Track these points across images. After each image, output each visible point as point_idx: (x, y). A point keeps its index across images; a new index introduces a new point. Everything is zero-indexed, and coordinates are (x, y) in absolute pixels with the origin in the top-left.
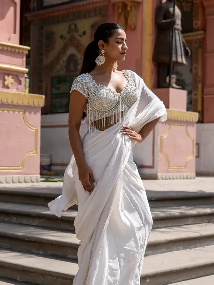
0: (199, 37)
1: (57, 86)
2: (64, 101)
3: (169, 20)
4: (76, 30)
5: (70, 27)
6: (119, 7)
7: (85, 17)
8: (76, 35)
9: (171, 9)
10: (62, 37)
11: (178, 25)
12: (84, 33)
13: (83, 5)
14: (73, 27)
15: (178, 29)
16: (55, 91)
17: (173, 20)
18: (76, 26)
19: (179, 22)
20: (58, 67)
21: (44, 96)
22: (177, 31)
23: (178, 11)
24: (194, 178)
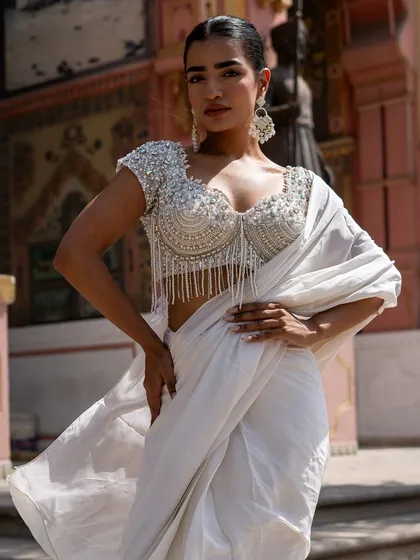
0: (344, 151)
1: (42, 264)
2: (61, 296)
3: (285, 107)
4: (80, 138)
5: (66, 133)
6: (172, 83)
7: (98, 109)
8: (81, 149)
9: (289, 83)
10: (49, 156)
11: (306, 117)
12: (98, 144)
13: (93, 84)
14: (73, 133)
15: (305, 126)
16: (39, 275)
17: (294, 104)
18: (79, 129)
19: (306, 110)
20: (43, 223)
21: (13, 279)
22: (303, 131)
23: (303, 88)
24: (355, 453)
